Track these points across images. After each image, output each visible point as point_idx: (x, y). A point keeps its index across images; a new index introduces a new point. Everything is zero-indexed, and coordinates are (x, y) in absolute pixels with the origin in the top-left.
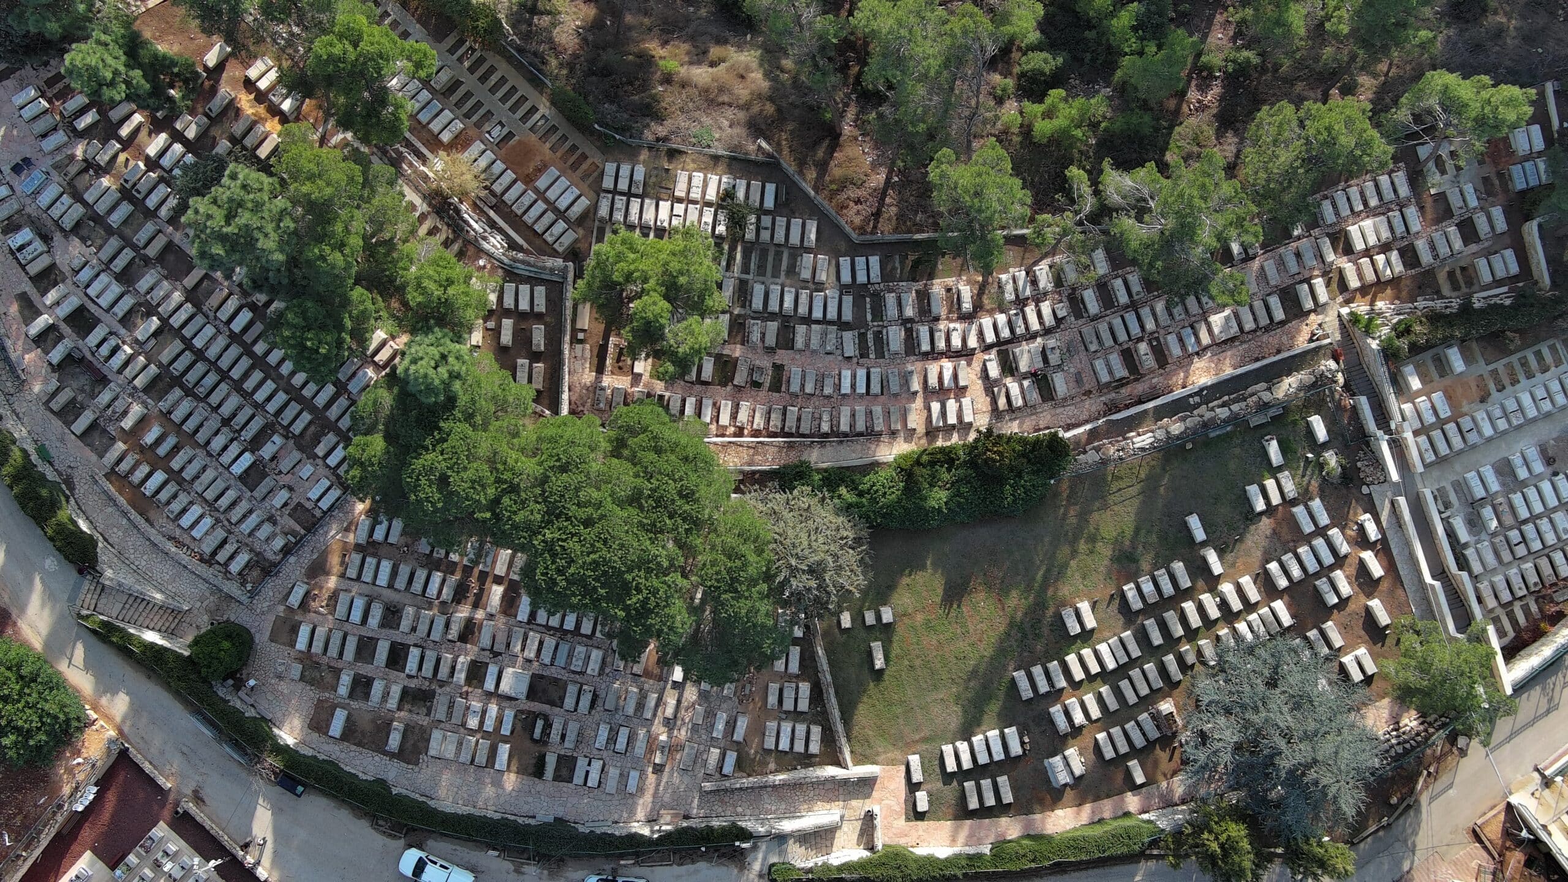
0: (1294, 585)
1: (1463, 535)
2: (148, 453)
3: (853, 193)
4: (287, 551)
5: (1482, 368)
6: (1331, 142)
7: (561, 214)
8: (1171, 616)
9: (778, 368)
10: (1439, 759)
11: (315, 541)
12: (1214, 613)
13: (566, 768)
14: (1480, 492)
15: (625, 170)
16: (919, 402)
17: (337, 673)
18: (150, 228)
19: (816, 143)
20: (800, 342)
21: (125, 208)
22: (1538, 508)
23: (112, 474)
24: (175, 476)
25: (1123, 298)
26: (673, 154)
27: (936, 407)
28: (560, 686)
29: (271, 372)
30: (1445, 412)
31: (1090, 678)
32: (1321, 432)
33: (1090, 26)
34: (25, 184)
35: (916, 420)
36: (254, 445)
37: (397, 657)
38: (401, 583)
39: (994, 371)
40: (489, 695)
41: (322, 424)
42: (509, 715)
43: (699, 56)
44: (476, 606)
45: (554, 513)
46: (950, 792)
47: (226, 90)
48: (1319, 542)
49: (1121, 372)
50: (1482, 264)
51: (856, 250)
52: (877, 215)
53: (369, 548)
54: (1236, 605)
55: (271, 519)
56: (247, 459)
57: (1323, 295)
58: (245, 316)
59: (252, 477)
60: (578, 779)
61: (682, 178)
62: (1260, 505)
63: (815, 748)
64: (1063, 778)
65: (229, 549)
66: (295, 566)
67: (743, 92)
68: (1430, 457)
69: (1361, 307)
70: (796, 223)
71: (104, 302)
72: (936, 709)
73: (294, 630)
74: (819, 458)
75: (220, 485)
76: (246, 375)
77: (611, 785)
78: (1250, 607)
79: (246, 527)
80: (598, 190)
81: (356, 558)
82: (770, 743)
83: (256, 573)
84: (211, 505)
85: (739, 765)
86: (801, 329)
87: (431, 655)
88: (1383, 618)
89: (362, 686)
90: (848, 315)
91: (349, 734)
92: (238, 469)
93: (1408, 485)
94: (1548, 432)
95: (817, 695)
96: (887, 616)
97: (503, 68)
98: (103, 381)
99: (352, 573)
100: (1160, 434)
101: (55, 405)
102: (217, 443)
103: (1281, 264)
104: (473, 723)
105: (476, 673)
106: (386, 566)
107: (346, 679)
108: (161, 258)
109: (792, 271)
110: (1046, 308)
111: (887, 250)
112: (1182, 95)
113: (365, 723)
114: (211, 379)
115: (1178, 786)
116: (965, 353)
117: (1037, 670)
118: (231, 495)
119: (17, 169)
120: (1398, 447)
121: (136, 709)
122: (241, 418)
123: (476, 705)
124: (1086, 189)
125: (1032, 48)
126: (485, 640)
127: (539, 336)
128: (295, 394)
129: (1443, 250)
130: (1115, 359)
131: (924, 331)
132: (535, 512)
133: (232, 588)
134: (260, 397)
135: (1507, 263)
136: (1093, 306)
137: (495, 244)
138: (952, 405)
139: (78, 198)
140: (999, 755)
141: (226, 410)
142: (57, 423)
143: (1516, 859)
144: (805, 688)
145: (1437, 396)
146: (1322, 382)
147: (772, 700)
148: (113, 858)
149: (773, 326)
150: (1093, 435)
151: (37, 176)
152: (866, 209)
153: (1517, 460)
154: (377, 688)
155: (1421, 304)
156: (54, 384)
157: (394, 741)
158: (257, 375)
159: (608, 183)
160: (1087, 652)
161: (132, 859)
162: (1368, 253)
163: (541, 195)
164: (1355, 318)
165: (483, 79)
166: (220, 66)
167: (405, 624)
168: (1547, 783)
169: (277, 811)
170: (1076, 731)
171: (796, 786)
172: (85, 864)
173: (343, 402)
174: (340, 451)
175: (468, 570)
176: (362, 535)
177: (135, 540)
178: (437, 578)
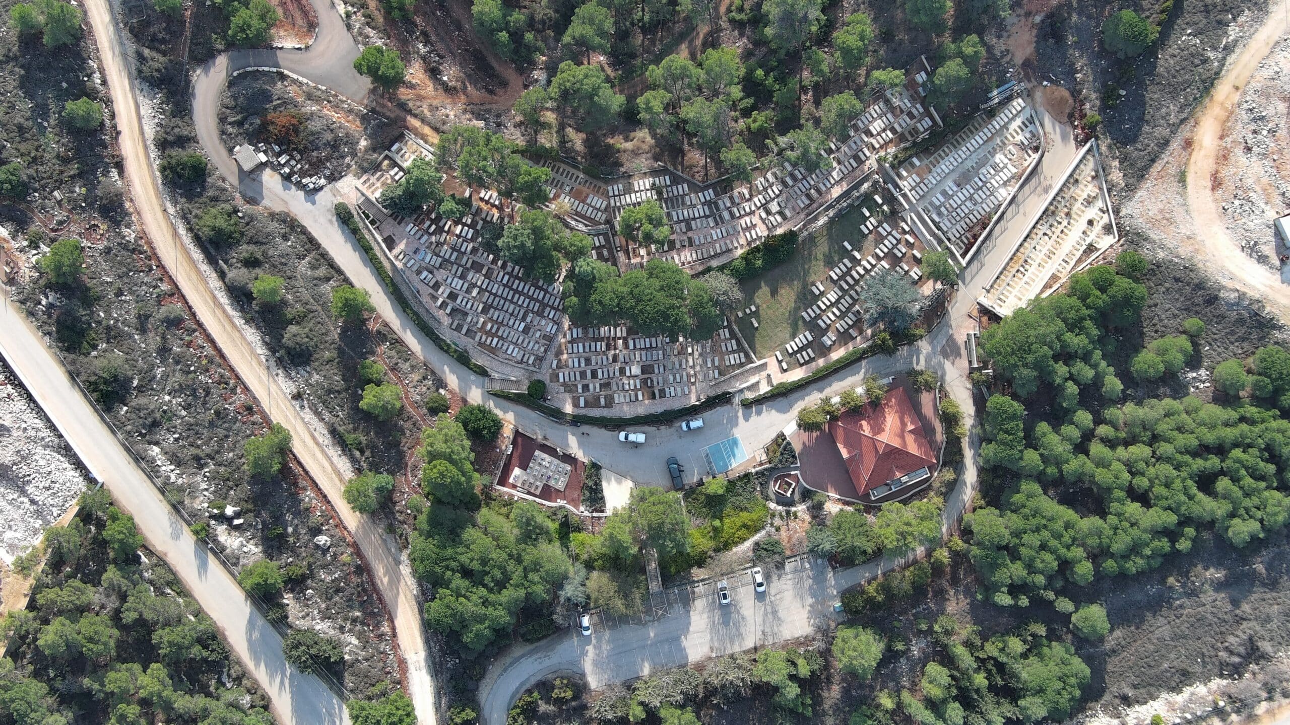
0: (886, 255)
1: (937, 219)
2: (489, 333)
3: (695, 170)
4: (545, 351)
5: (926, 162)
6: (842, 109)
7: (598, 210)
8: (848, 278)
9: (689, 238)
10: (950, 295)
11: (556, 344)
12: (862, 272)
13: (662, 393)
14: (938, 203)
15: (615, 187)
16: (741, 234)
17: (576, 386)
18: (465, 258)
19: (677, 157)
20: (694, 227)
21: (455, 254)
22: (959, 202)
23: (480, 344)
24: (501, 338)
25: (800, 177)
26: (630, 176)
27: (748, 234)
28: (652, 366)
29: (521, 293)
30: (918, 180)
31: (828, 307)
32: (880, 201)
33: (759, 84)
34: (420, 256)
35: (742, 241)
36: (523, 319)
37: (594, 375)
38: (587, 350)
39: (764, 215)
40: (629, 377)
41: (544, 305)
42: (638, 382)
43: (627, 139)
44: (615, 349)
45: (639, 301)
46: (792, 360)
47: (475, 204)
48: (890, 237)
49: (807, 202)
50: (919, 125)
51: (703, 189)
52: (706, 174)
53: (573, 341)
54: (869, 267)
55: (537, 342)
56: (523, 325)
57: (868, 153)
58: (507, 277)
59: (526, 330)
60: (668, 395)
61: (636, 184)
62: (866, 232)
63: (743, 360)
64: (829, 343)
65: (526, 356)
66: (550, 355)
67: (645, 147)
68: (918, 197)
69: (882, 153)
70: (680, 187)
71: (458, 287)
72: (780, 334)
73: (557, 376)
74: (715, 263)
75: (516, 336)
76: (513, 297)
77: (679, 394)
78: (873, 266)
79: (530, 347)
80: (609, 197)
81: (570, 345)
82: (728, 363)
83: (538, 362)
84: (516, 344)
85: (720, 374)
86: (693, 223)
87: (605, 370)
88: (919, 255)
89: (586, 387)
90: (707, 213)
91: (587, 405)
92: (521, 329)
93: (913, 208)
94: (955, 176)
95: (738, 343)
96: (753, 308)
97: (563, 166)
98: (466, 314)
99: (570, 351)
100: (826, 218)
101: (454, 327)
102: (511, 323)
103: (850, 147)
104: (627, 387)
105: (622, 371)
106: (581, 345)
107: (580, 387)
108: (472, 267)
109: (684, 203)
110: (774, 188)
111: (713, 186)
112: (799, 99)
113: (590, 399)
114: (502, 302)
115: (869, 332)
116: (752, 213)
117: (809, 310)
118: (521, 338)
119: (415, 252)
120: (905, 196)
121: (517, 415)
122: (516, 312)
123: (626, 382)
124: (773, 146)
125: (741, 99)
126: (621, 358)
127: (605, 252)
128: (531, 298)
129: (904, 125)
130: (804, 198)
131: (735, 210)
132: (633, 302)
133: (532, 368)
134: (520, 303)
135: (927, 122)
136: (790, 183)
137: (581, 227)
138: (753, 232)
139: (438, 256)
140: (805, 342)
141: (510, 311)
142: (456, 333)
143: (985, 319)
144: (734, 342)
145: (914, 176)
146: (876, 182)
147: (724, 349)
148: (524, 467)
149: (683, 225)
150: (804, 226)
151: (422, 252)
152: (702, 174)
153: (947, 189)
154: (591, 387)
155: (902, 145)
157: (602, 401)
158: (517, 296)
159: (611, 194)
160: (824, 299)
161: (531, 465)
162: (879, 134)
163: (590, 205)
164: (880, 158)
165: (557, 172)
166: (470, 196)
167: (593, 362)
168: (988, 291)
169: (573, 434)
170: (829, 326)
171: (742, 373)
172: (517, 471)
173: (548, 295)
174: (553, 313)
175: (608, 338)
176: (568, 337)
177: (495, 363)
178: (599, 344)
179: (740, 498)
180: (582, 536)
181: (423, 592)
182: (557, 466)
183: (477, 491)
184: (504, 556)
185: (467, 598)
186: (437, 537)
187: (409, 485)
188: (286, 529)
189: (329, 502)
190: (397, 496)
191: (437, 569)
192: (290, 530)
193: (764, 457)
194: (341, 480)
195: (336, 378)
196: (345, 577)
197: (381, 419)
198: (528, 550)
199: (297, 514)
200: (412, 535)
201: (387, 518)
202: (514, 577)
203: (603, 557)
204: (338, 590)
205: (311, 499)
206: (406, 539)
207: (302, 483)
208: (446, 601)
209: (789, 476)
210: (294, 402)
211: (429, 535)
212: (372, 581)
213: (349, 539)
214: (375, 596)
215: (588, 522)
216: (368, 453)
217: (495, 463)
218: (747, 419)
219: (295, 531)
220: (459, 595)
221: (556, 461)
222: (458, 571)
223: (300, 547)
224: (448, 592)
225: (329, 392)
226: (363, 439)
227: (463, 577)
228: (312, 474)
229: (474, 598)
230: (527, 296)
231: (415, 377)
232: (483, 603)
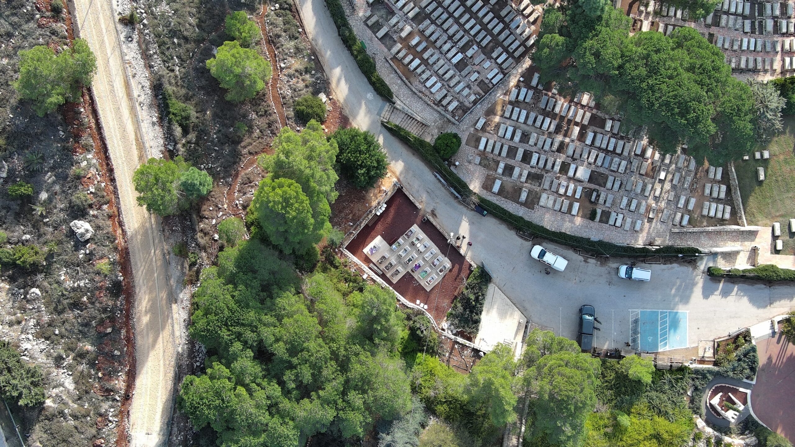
2: (412, 49)
4: (475, 102)
9: (711, 35)
13: (606, 216)
16: (779, 57)
17: (497, 163)
20: (723, 22)
23: (394, 58)
24: (424, 62)
28: (605, 177)
35: (777, 66)
36: (463, 50)
37: (527, 157)
38: (530, 122)
40: (570, 179)
41: (496, 42)
42: (579, 189)
44: (565, 135)
46: (792, 242)
53: (515, 103)
55: (469, 86)
56: (460, 56)
59: (460, 66)
60: (611, 222)
63: (727, 216)
65: (449, 99)
66: (480, 109)
72: (788, 202)
73: (478, 140)
75: (446, 67)
76: (461, 16)
77: (627, 226)
79: (457, 89)
81: (510, 107)
82: (705, 212)
83: (460, 112)
84: (441, 78)
85: (690, 222)
86: (724, 17)
87: (543, 157)
89: (509, 170)
90: (747, 12)
91: (501, 192)
92: (455, 60)
95: (729, 191)
96: (766, 155)
98: (392, 13)
99: (507, 114)
101: (370, 23)
102: (446, 48)
104: (562, 191)
105: (565, 168)
106: (524, 113)
107: (502, 165)
113: (509, 187)
114: (445, 16)
118: (451, 73)
121: (407, 169)
122: (458, 36)
123: (564, 183)
126: (570, 152)
128: (484, 27)
131: (784, 22)
133: (450, 117)
134: (467, 26)
141: (451, 32)
142: (369, 32)
144: (724, 188)
147: (707, 191)
148: (391, 240)
154: (517, 171)
156: (369, 13)
157: (524, 196)
158: (467, 16)
161: (401, 240)
167: (532, 141)
169: (471, 223)
171: (719, 233)
172: (378, 241)
173: (507, 32)
174: (504, 56)
175: (562, 118)
176: (513, 97)
177: (404, 91)
178: (548, 120)
179: (664, 397)
180: (433, 362)
181: (192, 352)
182: (435, 256)
183: (318, 247)
184: (325, 351)
185: (250, 392)
186: (241, 287)
187: (231, 201)
188: (38, 193)
189: (113, 180)
190: (207, 209)
191: (224, 334)
192: (44, 196)
193: (709, 354)
194: (141, 158)
195: (192, 20)
196: (93, 291)
197: (229, 97)
198: (362, 358)
199: (62, 178)
200: (208, 270)
201: (184, 232)
202: (329, 387)
203: (451, 402)
204: (76, 305)
205: (89, 165)
206: (198, 272)
207: (86, 139)
208: (218, 384)
209: (735, 392)
210: (120, 27)
211: (231, 280)
212: (128, 311)
213: (120, 240)
214: (123, 332)
215: (447, 347)
216: (192, 136)
217: (356, 220)
218: (706, 294)
219: (50, 200)
220: (240, 382)
221: (435, 249)
222: (251, 347)
223: (46, 224)
224: (226, 371)
225: (174, 33)
226: (193, 113)
227: (255, 358)
228: (107, 133)
229: (260, 395)
230: (479, 21)
231: (296, 64)
232: (269, 408)
